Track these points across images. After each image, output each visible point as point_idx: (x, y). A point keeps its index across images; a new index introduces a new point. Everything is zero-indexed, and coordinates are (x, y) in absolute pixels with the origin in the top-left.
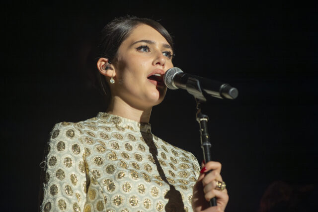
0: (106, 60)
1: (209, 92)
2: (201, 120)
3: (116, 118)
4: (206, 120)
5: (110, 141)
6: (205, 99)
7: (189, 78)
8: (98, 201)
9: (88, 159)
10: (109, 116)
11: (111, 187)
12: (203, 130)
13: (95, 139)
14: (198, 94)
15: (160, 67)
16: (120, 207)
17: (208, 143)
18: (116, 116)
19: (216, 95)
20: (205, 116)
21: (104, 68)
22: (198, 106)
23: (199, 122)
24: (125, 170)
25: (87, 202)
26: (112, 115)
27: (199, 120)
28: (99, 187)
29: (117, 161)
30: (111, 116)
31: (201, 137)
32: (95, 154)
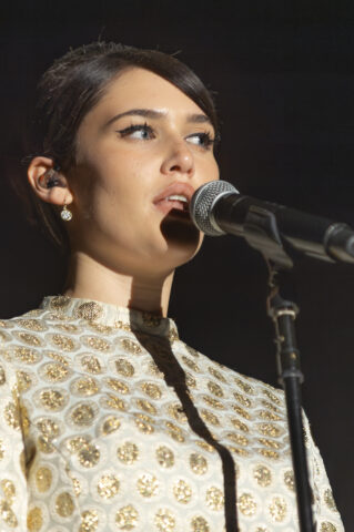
0: (49, 161)
1: (298, 244)
2: (281, 313)
3: (87, 305)
4: (293, 313)
5: (79, 355)
6: (289, 263)
7: (251, 208)
8: (58, 493)
9: (28, 396)
10: (68, 301)
11: (90, 456)
12: (283, 339)
13: (39, 349)
14: (272, 250)
15: (180, 177)
16: (115, 503)
17: (294, 372)
18: (88, 301)
19: (315, 251)
20: (288, 303)
21: (43, 183)
22: (271, 278)
23: (275, 319)
24: (120, 413)
25: (32, 498)
26: (78, 299)
27: (275, 313)
28: (57, 459)
29: (99, 396)
30: (74, 302)
31: (279, 358)
32: (42, 384)
